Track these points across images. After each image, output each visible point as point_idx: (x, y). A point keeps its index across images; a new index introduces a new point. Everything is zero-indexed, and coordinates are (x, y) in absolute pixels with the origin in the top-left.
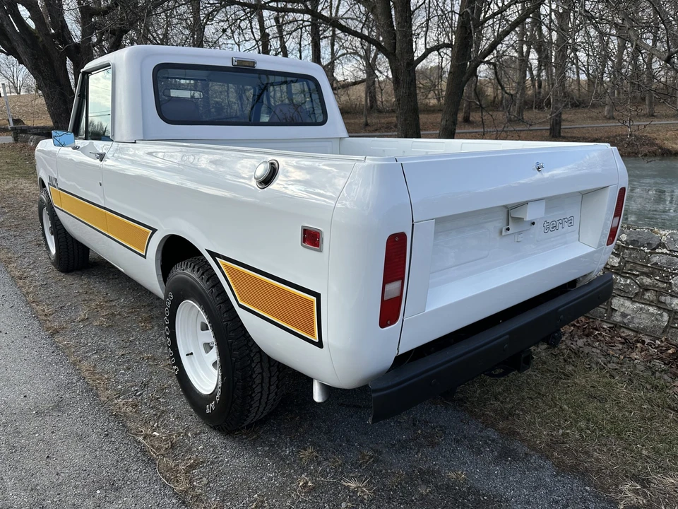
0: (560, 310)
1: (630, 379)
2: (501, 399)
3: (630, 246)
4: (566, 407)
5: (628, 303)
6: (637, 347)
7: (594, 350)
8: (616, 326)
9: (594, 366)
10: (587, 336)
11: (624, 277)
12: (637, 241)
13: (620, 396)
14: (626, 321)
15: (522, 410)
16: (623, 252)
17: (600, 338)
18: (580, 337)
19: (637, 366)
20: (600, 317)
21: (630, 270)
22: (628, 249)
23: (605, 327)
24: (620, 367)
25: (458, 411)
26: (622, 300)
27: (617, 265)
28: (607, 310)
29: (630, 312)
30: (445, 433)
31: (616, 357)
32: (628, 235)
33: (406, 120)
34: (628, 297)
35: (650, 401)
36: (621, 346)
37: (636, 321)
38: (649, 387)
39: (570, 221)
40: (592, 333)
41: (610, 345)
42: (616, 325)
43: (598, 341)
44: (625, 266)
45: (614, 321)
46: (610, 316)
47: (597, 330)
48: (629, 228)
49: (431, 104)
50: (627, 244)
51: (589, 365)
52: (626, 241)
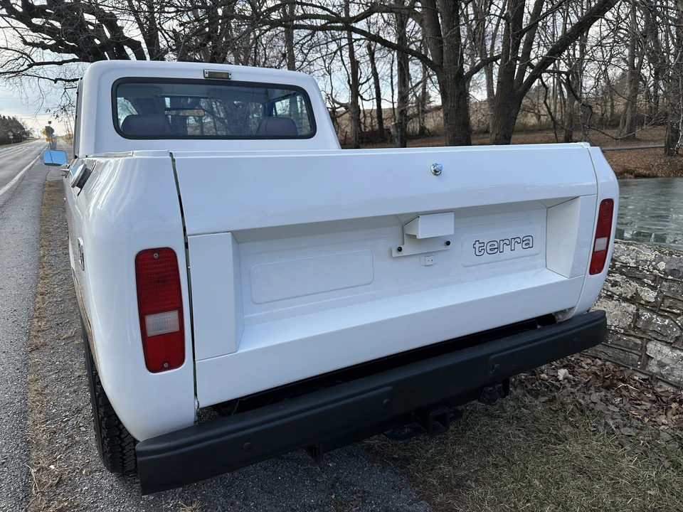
0: (492, 357)
1: (645, 452)
2: (456, 463)
3: (670, 277)
4: (537, 482)
5: (666, 350)
6: (671, 407)
7: (611, 408)
8: (652, 379)
9: (601, 429)
10: (608, 388)
11: (661, 316)
12: (678, 270)
13: (621, 473)
14: (664, 372)
15: (476, 481)
16: (661, 284)
17: (624, 392)
18: (597, 390)
19: (662, 434)
20: (632, 365)
21: (669, 307)
22: (666, 280)
23: (637, 378)
24: (637, 434)
25: (397, 474)
26: (659, 345)
27: (653, 300)
28: (640, 357)
29: (669, 362)
30: (364, 501)
31: (638, 419)
32: (667, 263)
33: (454, 135)
34: (667, 343)
35: (662, 486)
36: (648, 405)
37: (676, 373)
38: (667, 464)
39: (527, 242)
40: (616, 385)
41: (635, 402)
42: (652, 377)
43: (621, 396)
44: (663, 302)
45: (649, 371)
46: (645, 365)
47: (625, 382)
48: (671, 254)
49: (532, 124)
50: (666, 274)
51: (595, 427)
52: (664, 270)
